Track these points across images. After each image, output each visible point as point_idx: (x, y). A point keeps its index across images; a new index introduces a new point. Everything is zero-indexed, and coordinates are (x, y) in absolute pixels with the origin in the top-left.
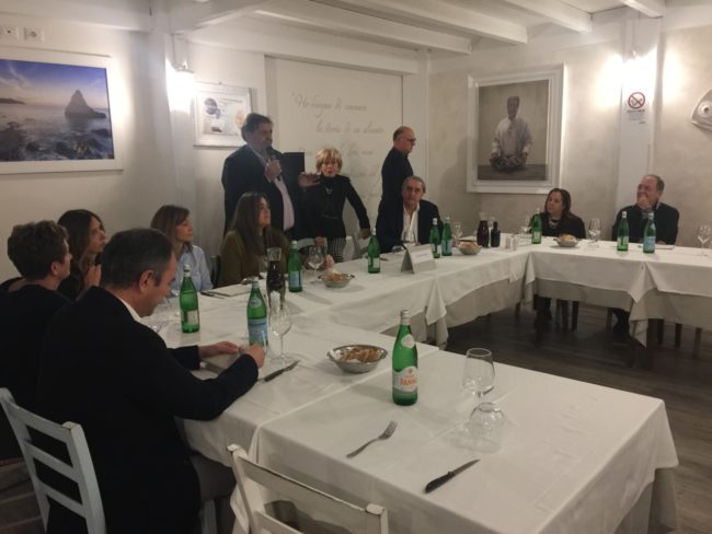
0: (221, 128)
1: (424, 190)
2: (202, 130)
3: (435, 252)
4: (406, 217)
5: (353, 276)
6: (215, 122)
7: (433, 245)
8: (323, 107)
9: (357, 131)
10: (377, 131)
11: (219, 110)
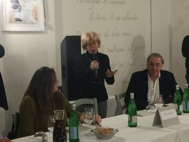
0: (22, 19)
1: (163, 62)
2: (8, 19)
3: (178, 110)
4: (150, 83)
5: (117, 131)
6: (18, 15)
7: (177, 105)
8: (94, 3)
9: (119, 19)
10: (133, 19)
11: (21, 6)
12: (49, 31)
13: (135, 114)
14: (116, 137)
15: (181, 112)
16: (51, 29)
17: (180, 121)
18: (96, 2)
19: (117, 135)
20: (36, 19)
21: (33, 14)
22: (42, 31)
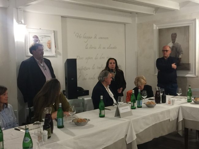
3: (133, 106)
5: (89, 120)
8: (88, 38)
9: (104, 48)
10: (114, 48)
11: (39, 40)
12: (58, 56)
13: (104, 109)
14: (88, 124)
15: (136, 107)
16: (60, 54)
17: (133, 114)
18: (89, 38)
19: (89, 122)
20: (50, 48)
21: (47, 45)
22: (54, 55)
